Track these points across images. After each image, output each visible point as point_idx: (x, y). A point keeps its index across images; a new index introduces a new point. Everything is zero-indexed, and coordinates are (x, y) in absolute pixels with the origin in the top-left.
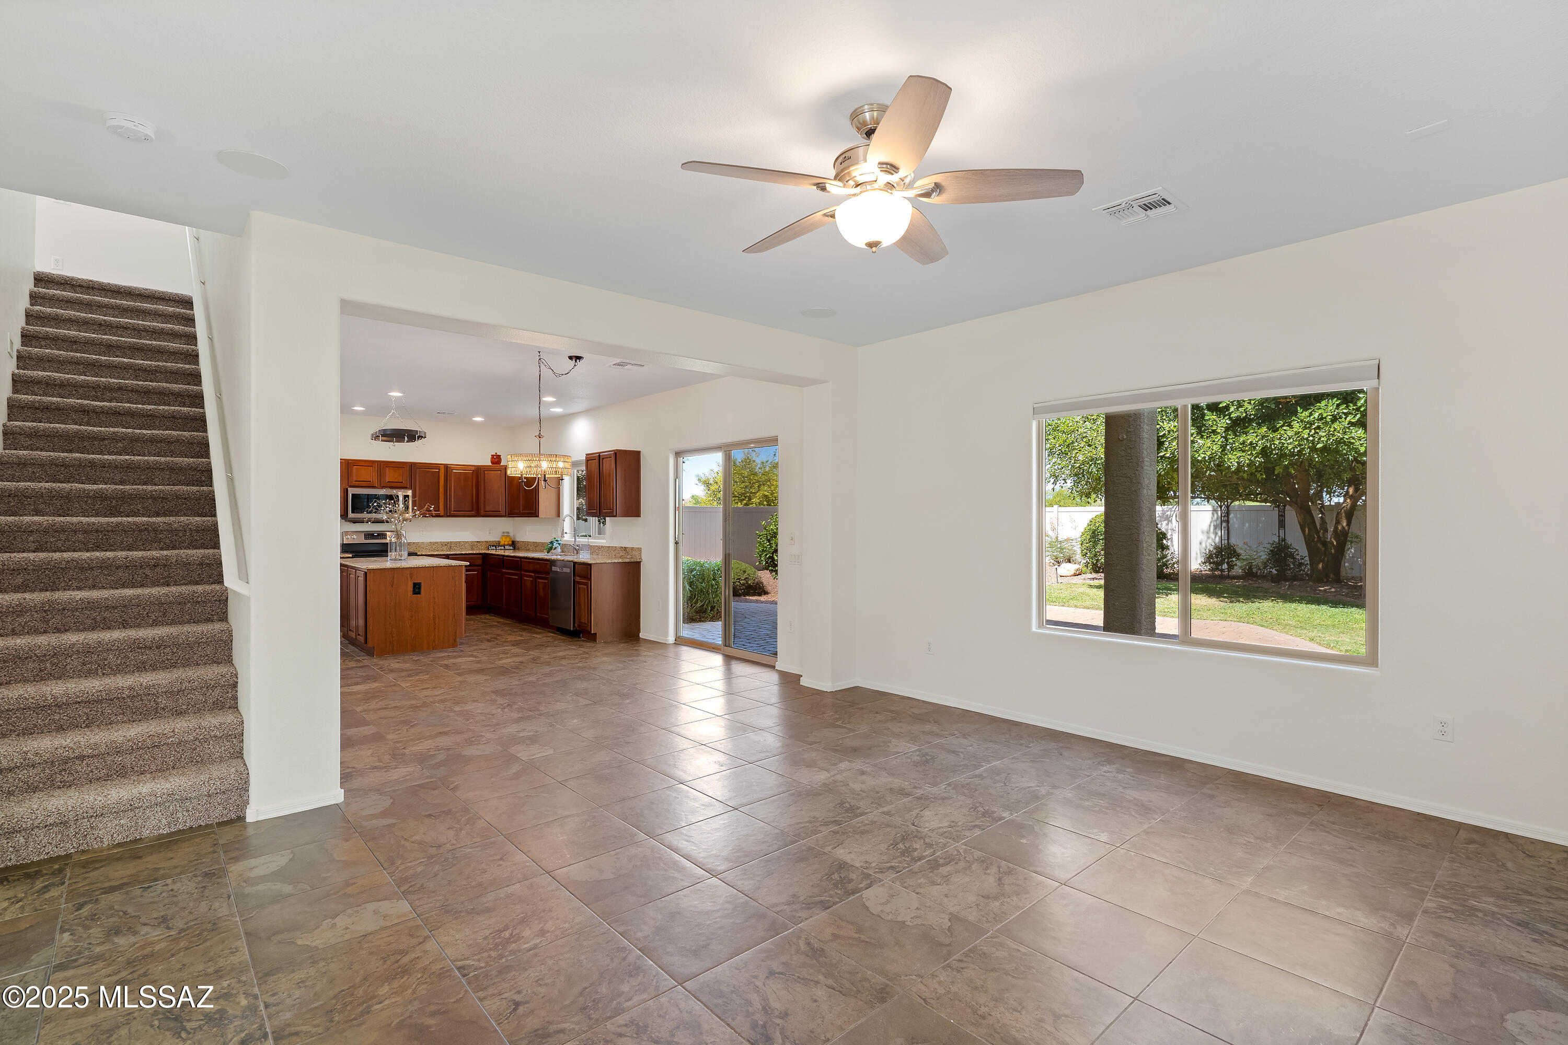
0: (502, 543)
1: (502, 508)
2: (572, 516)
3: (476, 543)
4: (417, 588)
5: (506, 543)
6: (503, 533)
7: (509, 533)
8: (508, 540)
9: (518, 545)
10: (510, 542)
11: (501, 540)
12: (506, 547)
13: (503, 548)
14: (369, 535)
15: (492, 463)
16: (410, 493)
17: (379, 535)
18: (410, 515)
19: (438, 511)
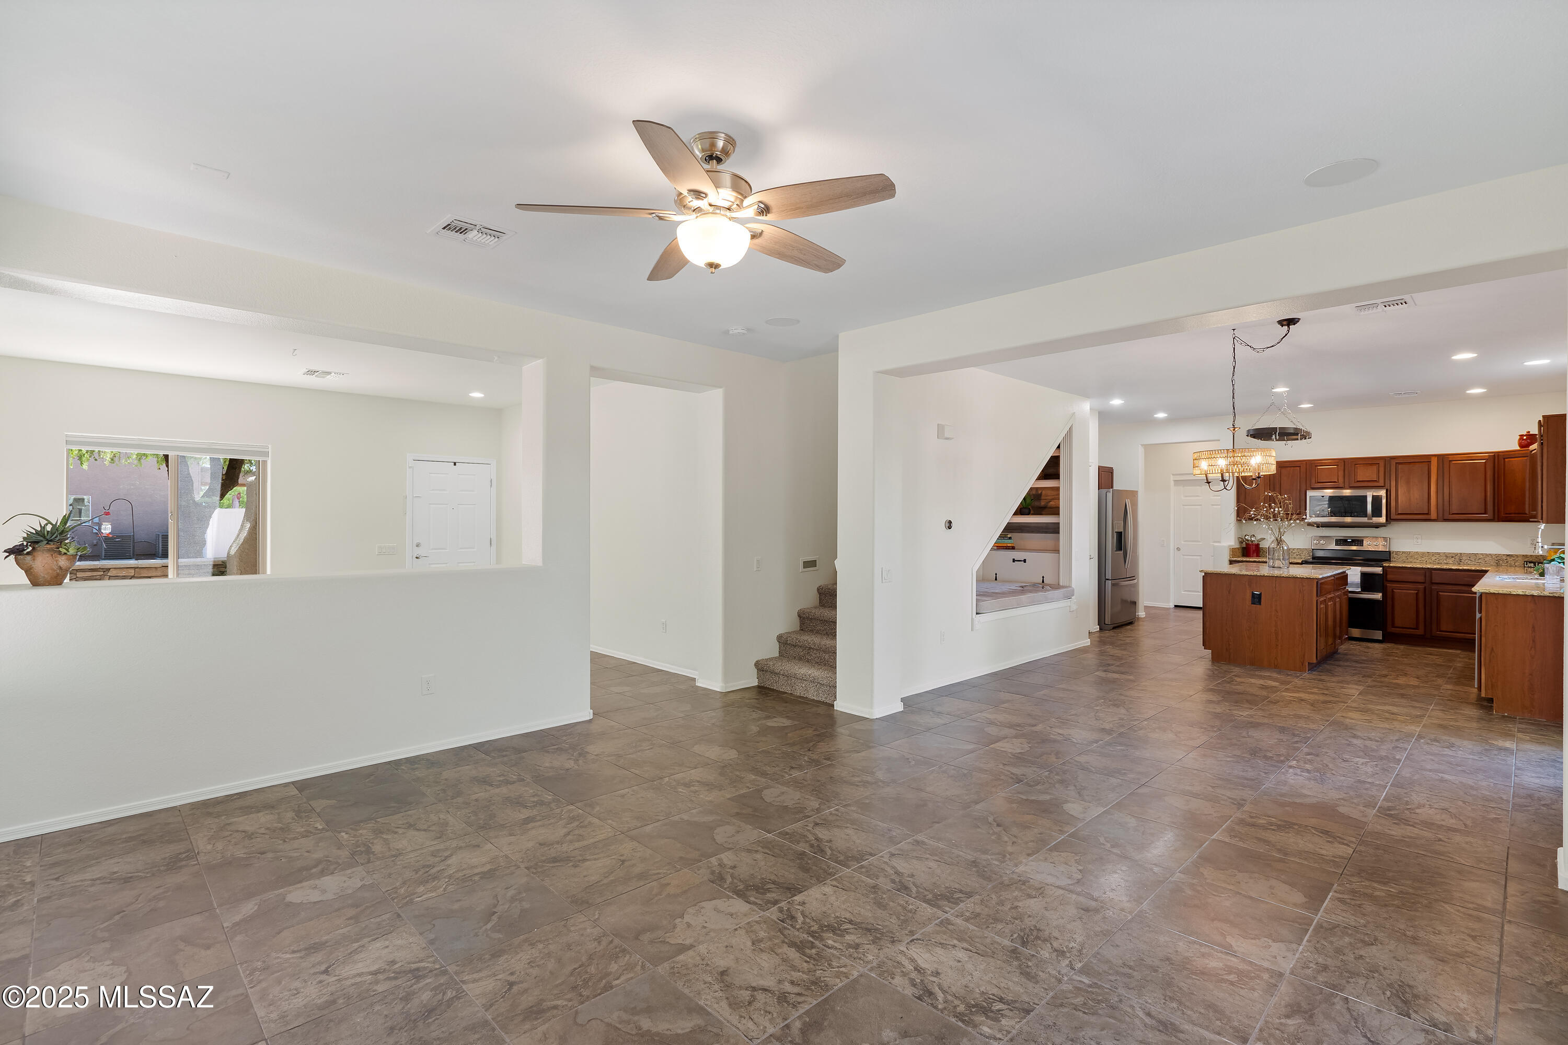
0: (1549, 559)
4: (1256, 599)
14: (1342, 541)
15: (1521, 446)
16: (1382, 493)
17: (1353, 541)
18: (1383, 520)
19: (1427, 514)
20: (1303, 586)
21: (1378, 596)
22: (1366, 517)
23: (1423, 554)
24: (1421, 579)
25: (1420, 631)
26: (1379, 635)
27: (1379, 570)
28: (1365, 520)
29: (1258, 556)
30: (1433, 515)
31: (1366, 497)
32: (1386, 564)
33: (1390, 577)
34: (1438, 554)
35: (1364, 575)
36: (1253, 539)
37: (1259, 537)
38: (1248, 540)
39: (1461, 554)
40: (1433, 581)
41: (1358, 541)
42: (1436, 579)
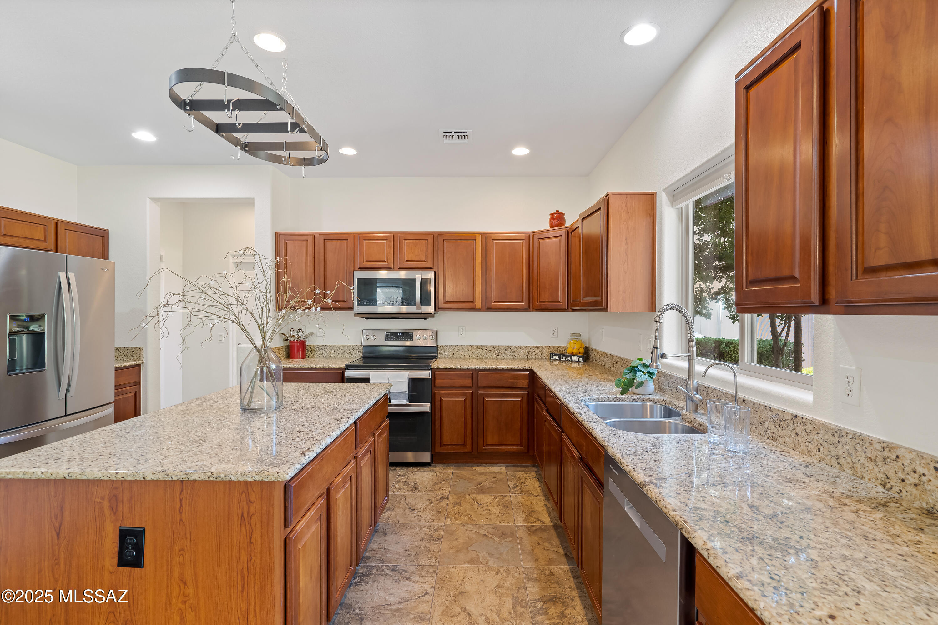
0: (570, 351)
1: (561, 296)
2: (683, 308)
3: (533, 349)
4: (131, 546)
5: (575, 351)
6: (572, 334)
7: (579, 335)
8: (577, 346)
9: (592, 355)
10: (582, 350)
11: (569, 346)
12: (574, 358)
13: (568, 358)
14: (392, 336)
15: (552, 226)
16: (430, 275)
17: (403, 334)
18: (430, 309)
19: (472, 302)
20: (249, 502)
21: (426, 408)
22: (415, 305)
23: (467, 347)
24: (468, 382)
25: (466, 448)
26: (426, 457)
27: (426, 374)
28: (413, 309)
29: (304, 356)
30: (478, 304)
31: (414, 280)
32: (434, 366)
33: (438, 382)
34: (480, 347)
35: (413, 382)
36: (300, 334)
37: (307, 331)
38: (293, 336)
39: (499, 346)
40: (480, 385)
41: (407, 335)
42: (483, 383)
